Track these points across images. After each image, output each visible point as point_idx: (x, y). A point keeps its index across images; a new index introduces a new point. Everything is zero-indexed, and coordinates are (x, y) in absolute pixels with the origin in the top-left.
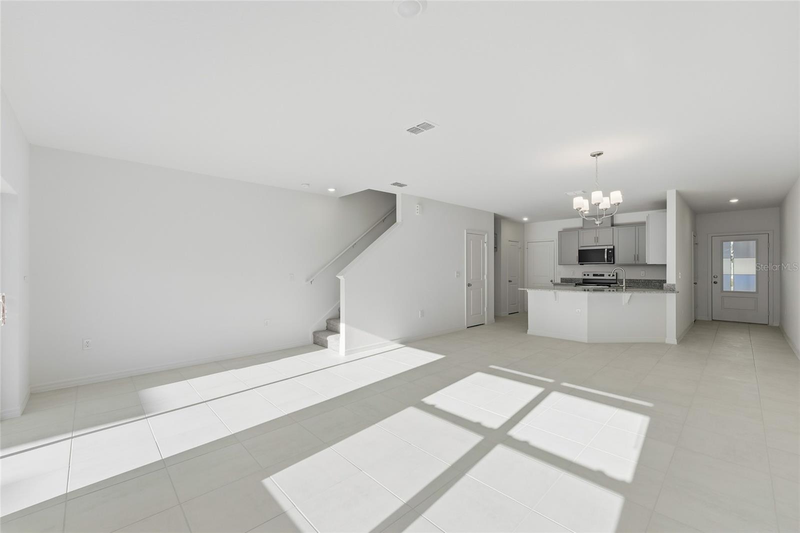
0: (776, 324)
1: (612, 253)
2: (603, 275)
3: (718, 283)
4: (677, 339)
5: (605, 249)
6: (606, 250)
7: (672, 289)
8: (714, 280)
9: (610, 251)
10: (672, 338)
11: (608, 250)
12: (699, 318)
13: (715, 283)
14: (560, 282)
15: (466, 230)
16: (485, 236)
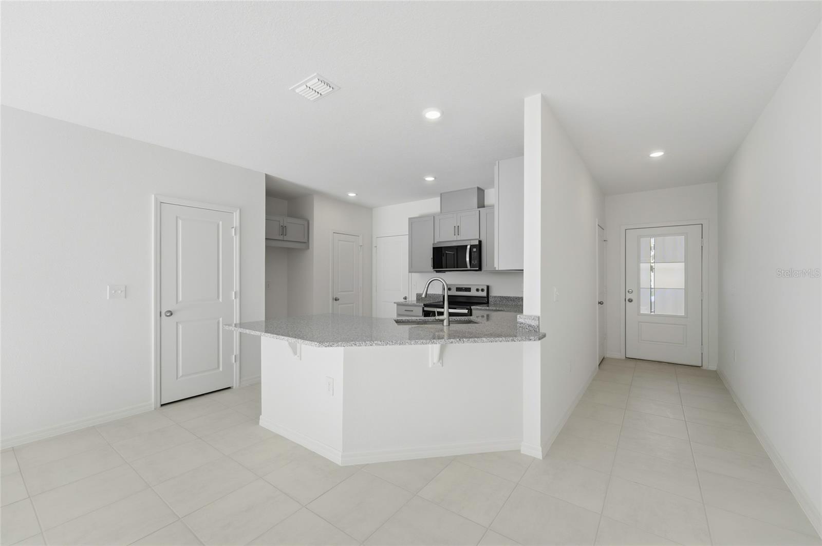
0: (713, 367)
1: (476, 252)
3: (634, 301)
4: (541, 446)
5: (467, 246)
6: (469, 247)
7: (534, 333)
8: (629, 296)
9: (475, 250)
11: (472, 247)
12: (608, 355)
13: (630, 301)
14: (416, 299)
15: (155, 196)
16: (234, 213)
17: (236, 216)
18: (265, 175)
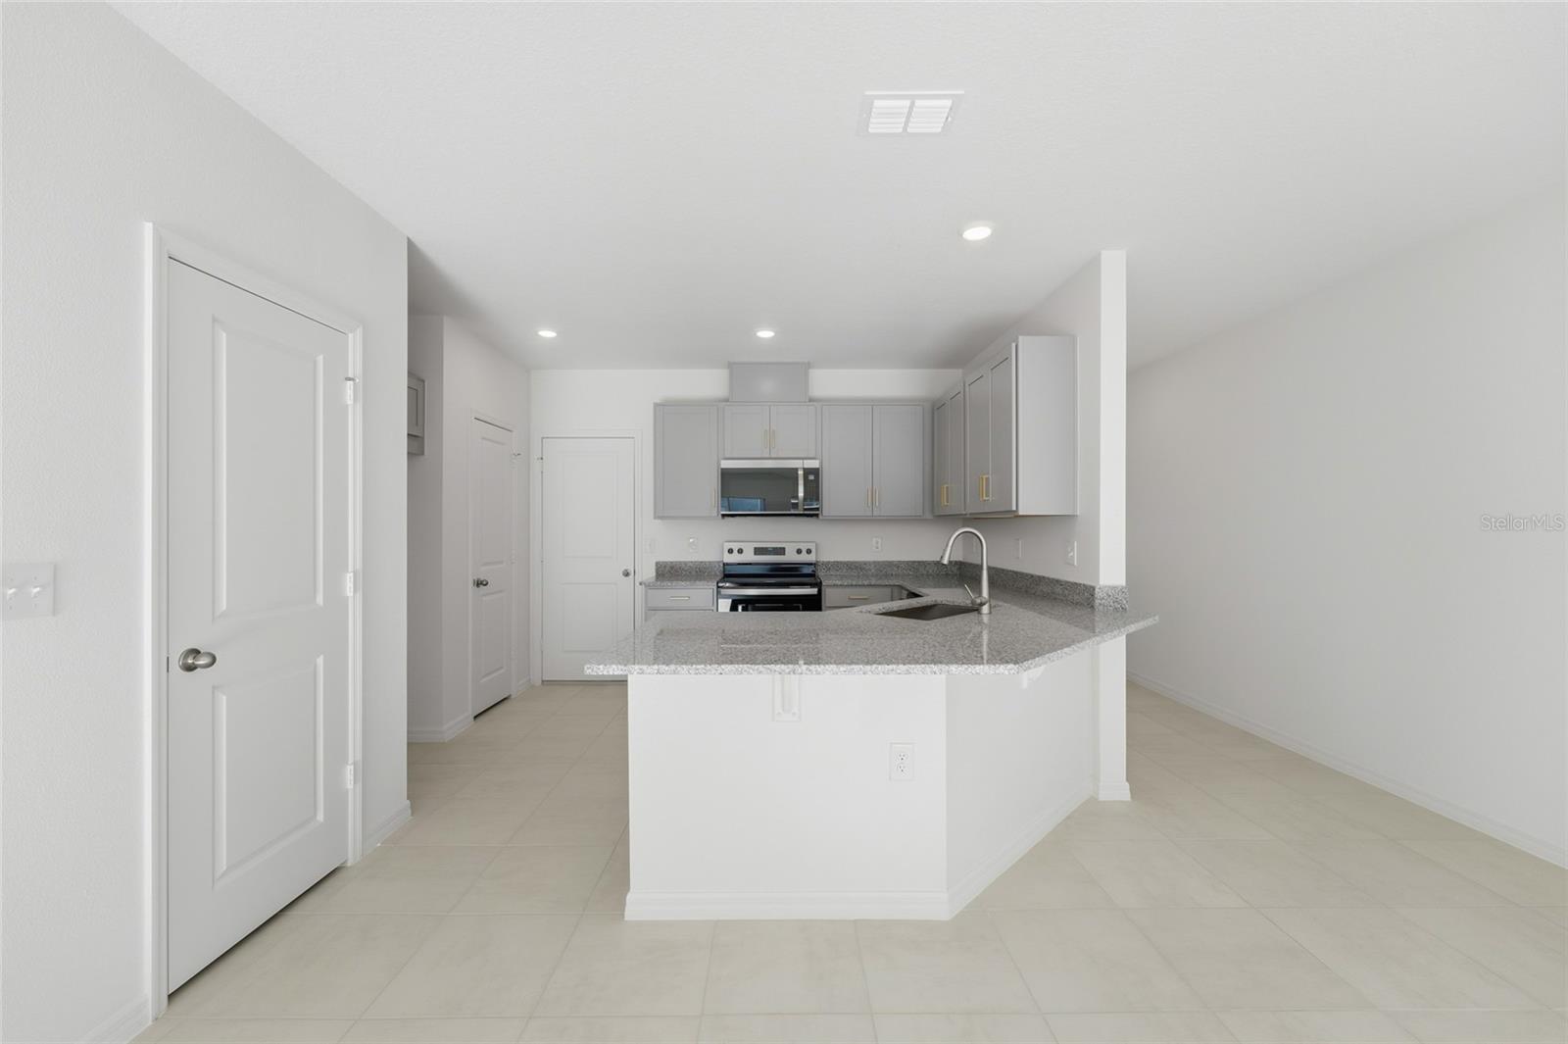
1: (813, 477)
2: (781, 551)
5: (799, 470)
6: (801, 472)
10: (1114, 785)
11: (807, 472)
14: (654, 574)
15: (156, 230)
16: (351, 335)
17: (354, 341)
18: (406, 241)
